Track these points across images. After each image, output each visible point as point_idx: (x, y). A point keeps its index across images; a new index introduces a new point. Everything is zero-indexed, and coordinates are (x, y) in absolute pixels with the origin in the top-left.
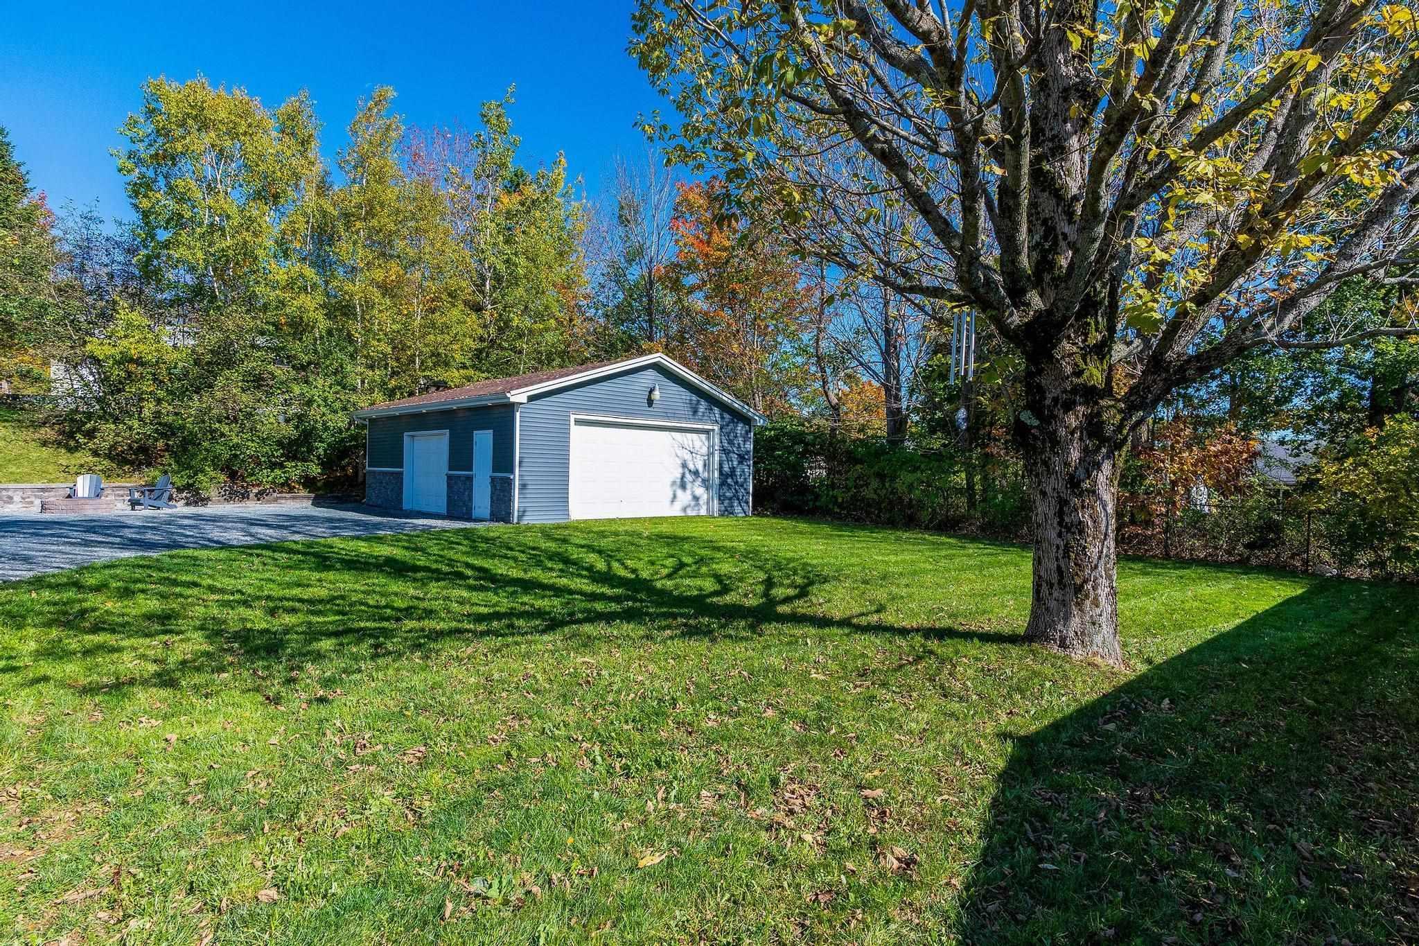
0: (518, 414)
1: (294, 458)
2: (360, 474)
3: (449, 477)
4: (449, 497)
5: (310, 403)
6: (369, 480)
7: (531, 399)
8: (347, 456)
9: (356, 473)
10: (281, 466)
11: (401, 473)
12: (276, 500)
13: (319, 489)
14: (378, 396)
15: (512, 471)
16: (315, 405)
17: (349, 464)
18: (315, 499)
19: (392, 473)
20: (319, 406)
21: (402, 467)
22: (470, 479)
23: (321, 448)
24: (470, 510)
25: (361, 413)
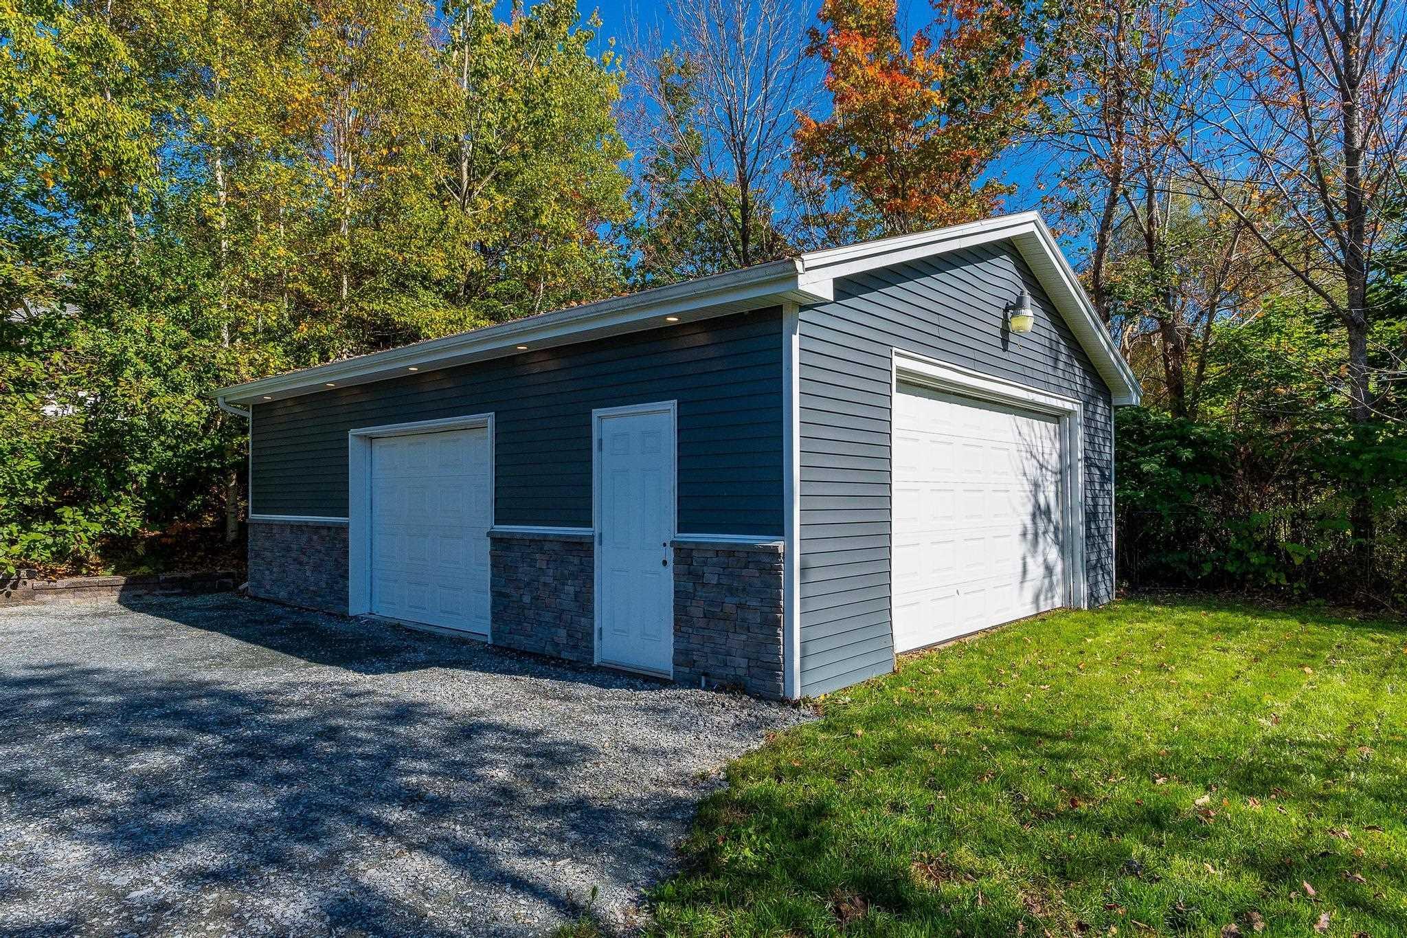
0: (796, 339)
1: (80, 500)
2: (232, 525)
3: (499, 542)
4: (498, 596)
5: (116, 367)
6: (256, 542)
7: (846, 287)
8: (204, 490)
9: (221, 525)
10: (48, 513)
11: (344, 528)
12: (30, 595)
13: (139, 562)
14: (275, 356)
15: (778, 527)
16: (128, 373)
17: (206, 506)
18: (126, 587)
19: (317, 528)
20: (138, 375)
21: (343, 510)
22: (584, 548)
23: (140, 470)
24: (583, 638)
25: (235, 393)
